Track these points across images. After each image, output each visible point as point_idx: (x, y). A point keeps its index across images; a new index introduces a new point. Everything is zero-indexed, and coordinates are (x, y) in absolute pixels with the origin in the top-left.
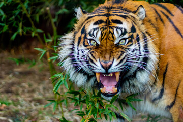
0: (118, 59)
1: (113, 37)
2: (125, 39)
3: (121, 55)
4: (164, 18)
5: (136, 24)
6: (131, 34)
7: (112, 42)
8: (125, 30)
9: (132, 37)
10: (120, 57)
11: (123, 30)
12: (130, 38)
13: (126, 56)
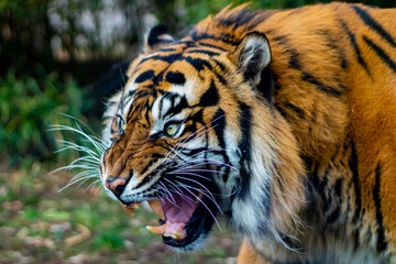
0: (142, 173)
1: (147, 117)
2: (178, 123)
3: (151, 164)
4: (369, 54)
5: (224, 82)
6: (197, 109)
7: (142, 129)
8: (184, 100)
9: (198, 117)
10: (146, 169)
11: (177, 101)
12: (191, 122)
13: (161, 167)
